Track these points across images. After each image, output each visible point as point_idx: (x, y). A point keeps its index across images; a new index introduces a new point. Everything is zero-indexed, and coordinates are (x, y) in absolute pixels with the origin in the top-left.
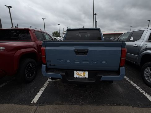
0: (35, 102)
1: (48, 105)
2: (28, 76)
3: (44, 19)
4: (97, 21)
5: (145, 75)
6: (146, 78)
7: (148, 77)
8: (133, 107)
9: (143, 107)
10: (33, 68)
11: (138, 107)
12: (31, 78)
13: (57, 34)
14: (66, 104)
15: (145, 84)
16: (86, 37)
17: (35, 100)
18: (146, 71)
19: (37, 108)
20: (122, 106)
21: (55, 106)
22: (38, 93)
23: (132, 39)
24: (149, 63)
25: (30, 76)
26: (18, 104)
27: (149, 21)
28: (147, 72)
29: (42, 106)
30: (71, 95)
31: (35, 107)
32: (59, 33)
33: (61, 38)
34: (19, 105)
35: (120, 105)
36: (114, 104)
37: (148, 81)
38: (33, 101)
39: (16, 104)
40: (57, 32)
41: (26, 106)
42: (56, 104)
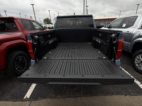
0: (28, 97)
1: (42, 100)
2: (19, 69)
3: (33, 5)
4: (87, 6)
5: (136, 62)
6: (137, 65)
7: (139, 64)
8: (125, 96)
9: (135, 95)
10: (24, 60)
11: (130, 95)
12: (22, 70)
13: (47, 21)
14: (60, 97)
15: (135, 71)
16: (78, 25)
17: (28, 95)
18: (137, 58)
19: (30, 104)
20: (115, 96)
21: (49, 100)
22: (31, 87)
23: (124, 25)
24: (141, 51)
25: (21, 69)
26: (9, 101)
27: (138, 5)
28: (138, 60)
29: (36, 101)
30: (65, 87)
31: (28, 103)
32: (50, 19)
33: (53, 25)
34: (11, 102)
35: (113, 94)
36: (107, 94)
37: (139, 68)
38: (26, 96)
39: (7, 100)
40: (48, 18)
41: (18, 102)
42: (50, 98)
